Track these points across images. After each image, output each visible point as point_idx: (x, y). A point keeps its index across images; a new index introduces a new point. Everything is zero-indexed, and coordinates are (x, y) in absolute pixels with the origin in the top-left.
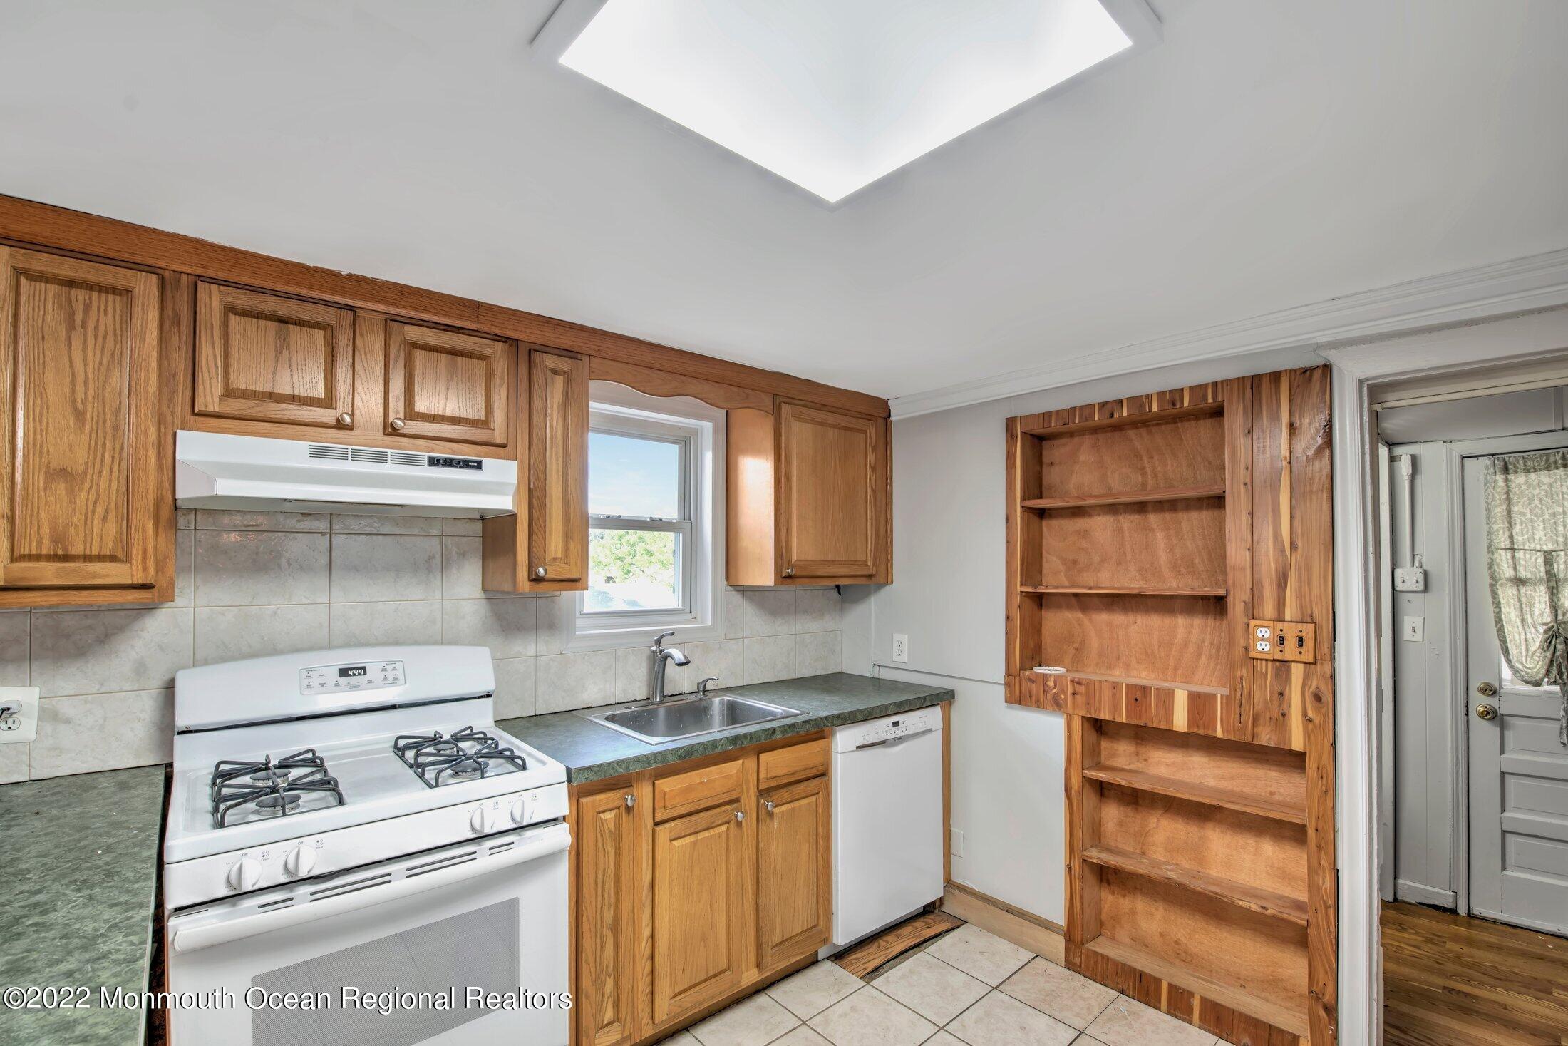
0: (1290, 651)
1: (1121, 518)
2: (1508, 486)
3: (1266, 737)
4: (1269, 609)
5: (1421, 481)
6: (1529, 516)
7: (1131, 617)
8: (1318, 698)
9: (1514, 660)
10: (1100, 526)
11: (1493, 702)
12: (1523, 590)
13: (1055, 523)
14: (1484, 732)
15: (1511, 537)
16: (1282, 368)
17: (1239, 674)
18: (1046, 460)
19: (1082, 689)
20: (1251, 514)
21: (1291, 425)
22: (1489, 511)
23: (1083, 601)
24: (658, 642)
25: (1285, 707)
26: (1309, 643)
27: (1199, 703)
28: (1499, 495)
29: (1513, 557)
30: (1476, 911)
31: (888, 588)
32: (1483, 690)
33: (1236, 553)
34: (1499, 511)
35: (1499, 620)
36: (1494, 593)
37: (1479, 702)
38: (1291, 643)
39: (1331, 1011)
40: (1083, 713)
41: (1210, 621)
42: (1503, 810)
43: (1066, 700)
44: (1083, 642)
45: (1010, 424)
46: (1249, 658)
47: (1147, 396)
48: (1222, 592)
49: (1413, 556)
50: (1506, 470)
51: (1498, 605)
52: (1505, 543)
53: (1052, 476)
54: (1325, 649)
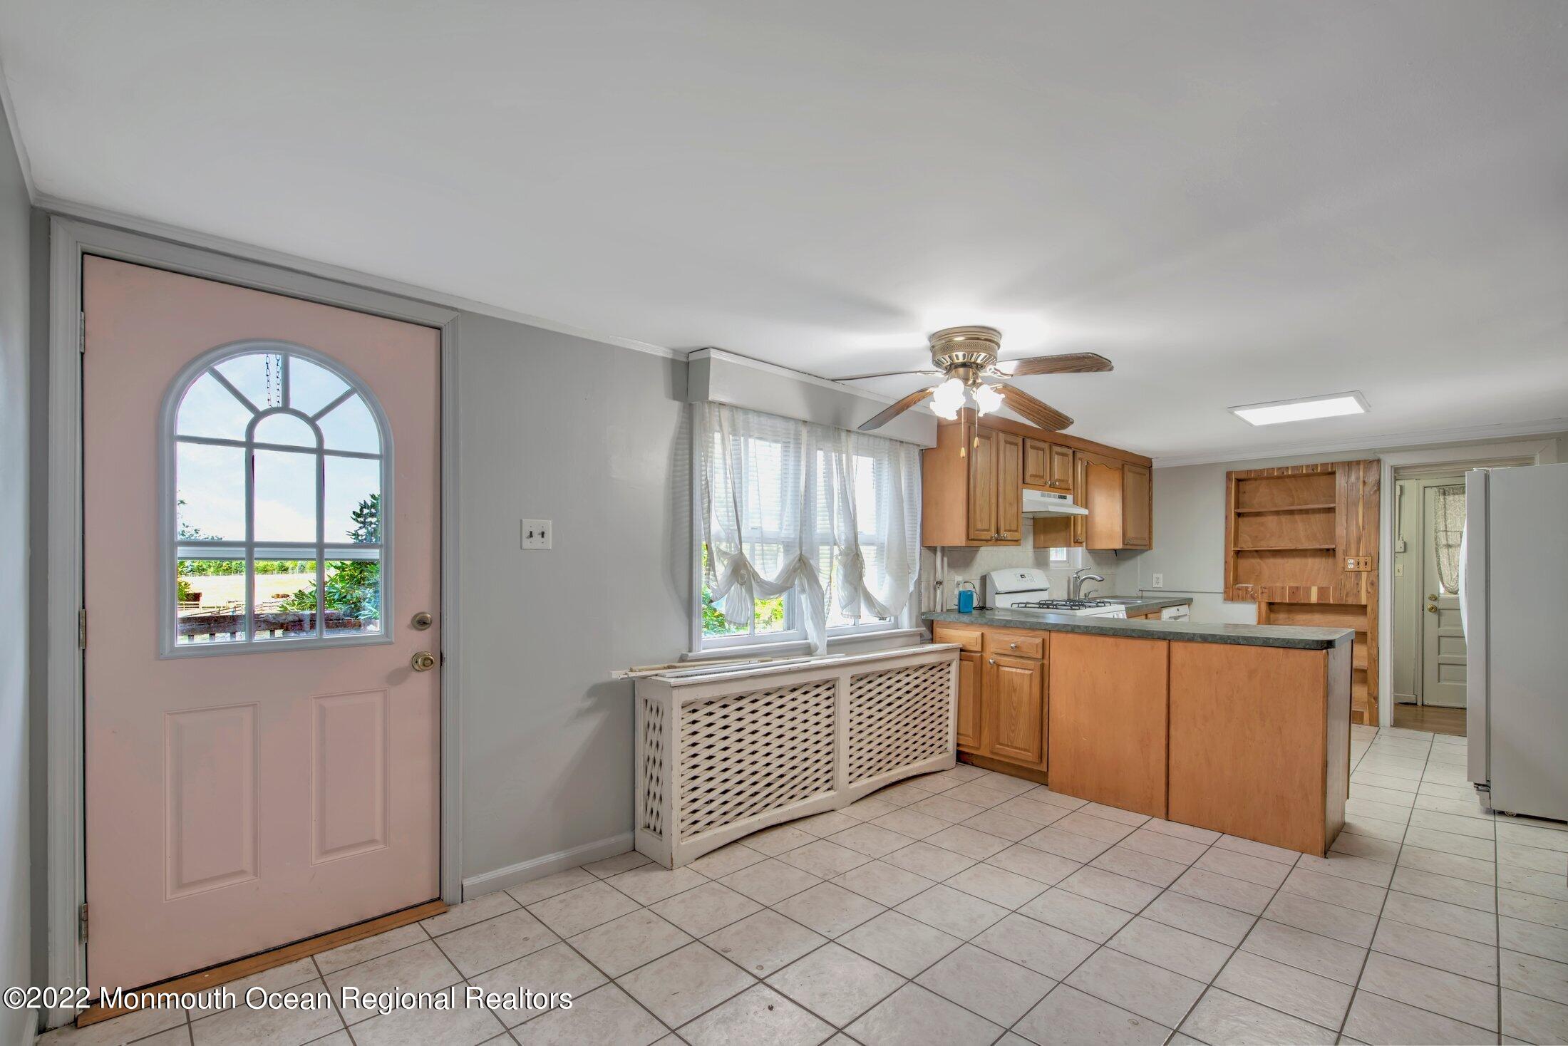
0: (1362, 567)
1: (1281, 517)
2: (1445, 501)
3: (1350, 601)
4: (1353, 552)
5: (1405, 499)
6: (1454, 515)
7: (1286, 560)
8: (1372, 584)
9: (1445, 583)
10: (1271, 521)
11: (1435, 603)
12: (1450, 550)
13: (1246, 519)
14: (1431, 618)
15: (1446, 525)
16: (1360, 459)
17: (1340, 578)
18: (1241, 490)
19: (1266, 590)
20: (1347, 515)
21: (1364, 481)
22: (1436, 513)
23: (1260, 554)
24: (1077, 573)
25: (1359, 588)
26: (1369, 563)
27: (1322, 591)
28: (1441, 505)
29: (1446, 534)
30: (1426, 703)
31: (1149, 552)
32: (1430, 598)
33: (1340, 531)
34: (1441, 513)
35: (1439, 564)
36: (1437, 552)
37: (1429, 604)
38: (1362, 564)
39: (1376, 699)
40: (1267, 601)
41: (1324, 559)
42: (1439, 654)
43: (1258, 596)
44: (1260, 573)
45: (1229, 475)
46: (1345, 571)
47: (1301, 466)
48: (1334, 547)
49: (1399, 535)
50: (1444, 494)
51: (1438, 557)
52: (1442, 527)
53: (1245, 498)
54: (1375, 566)
